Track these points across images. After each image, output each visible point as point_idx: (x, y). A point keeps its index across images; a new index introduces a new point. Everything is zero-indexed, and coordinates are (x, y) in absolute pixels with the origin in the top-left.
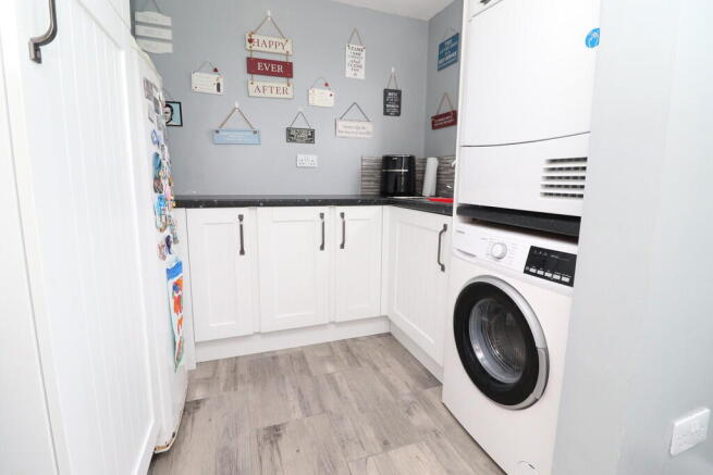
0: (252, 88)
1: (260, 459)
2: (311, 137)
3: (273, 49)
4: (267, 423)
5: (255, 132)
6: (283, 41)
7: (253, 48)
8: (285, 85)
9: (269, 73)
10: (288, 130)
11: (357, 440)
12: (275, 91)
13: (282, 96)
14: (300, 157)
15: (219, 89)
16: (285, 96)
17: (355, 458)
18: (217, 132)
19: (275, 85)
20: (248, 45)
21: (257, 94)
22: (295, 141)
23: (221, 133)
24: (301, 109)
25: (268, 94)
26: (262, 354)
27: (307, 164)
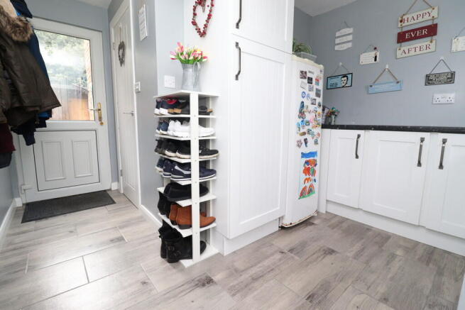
0: (399, 53)
1: (314, 254)
2: (450, 78)
3: (420, 19)
4: (331, 247)
5: (398, 82)
6: (430, 10)
7: (403, 25)
8: (429, 43)
9: (416, 38)
10: (427, 76)
11: (369, 284)
12: (418, 49)
13: (425, 51)
14: (437, 96)
15: (375, 60)
16: (428, 50)
17: (356, 287)
18: (371, 86)
19: (418, 45)
20: (400, 24)
21: (404, 55)
22: (433, 84)
23: (373, 87)
24: (442, 58)
25: (412, 53)
26: (363, 224)
27: (443, 101)
